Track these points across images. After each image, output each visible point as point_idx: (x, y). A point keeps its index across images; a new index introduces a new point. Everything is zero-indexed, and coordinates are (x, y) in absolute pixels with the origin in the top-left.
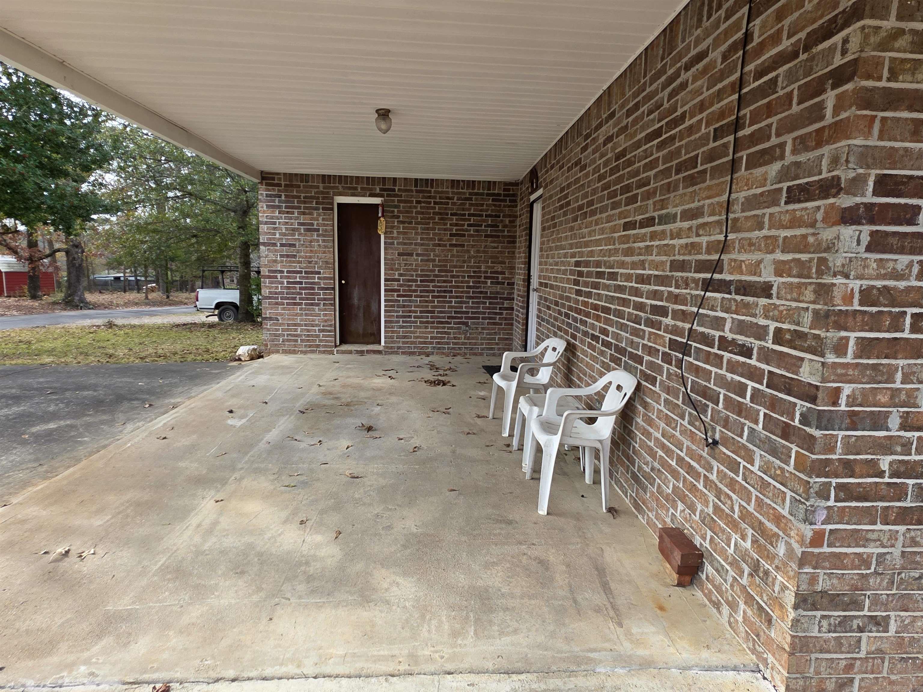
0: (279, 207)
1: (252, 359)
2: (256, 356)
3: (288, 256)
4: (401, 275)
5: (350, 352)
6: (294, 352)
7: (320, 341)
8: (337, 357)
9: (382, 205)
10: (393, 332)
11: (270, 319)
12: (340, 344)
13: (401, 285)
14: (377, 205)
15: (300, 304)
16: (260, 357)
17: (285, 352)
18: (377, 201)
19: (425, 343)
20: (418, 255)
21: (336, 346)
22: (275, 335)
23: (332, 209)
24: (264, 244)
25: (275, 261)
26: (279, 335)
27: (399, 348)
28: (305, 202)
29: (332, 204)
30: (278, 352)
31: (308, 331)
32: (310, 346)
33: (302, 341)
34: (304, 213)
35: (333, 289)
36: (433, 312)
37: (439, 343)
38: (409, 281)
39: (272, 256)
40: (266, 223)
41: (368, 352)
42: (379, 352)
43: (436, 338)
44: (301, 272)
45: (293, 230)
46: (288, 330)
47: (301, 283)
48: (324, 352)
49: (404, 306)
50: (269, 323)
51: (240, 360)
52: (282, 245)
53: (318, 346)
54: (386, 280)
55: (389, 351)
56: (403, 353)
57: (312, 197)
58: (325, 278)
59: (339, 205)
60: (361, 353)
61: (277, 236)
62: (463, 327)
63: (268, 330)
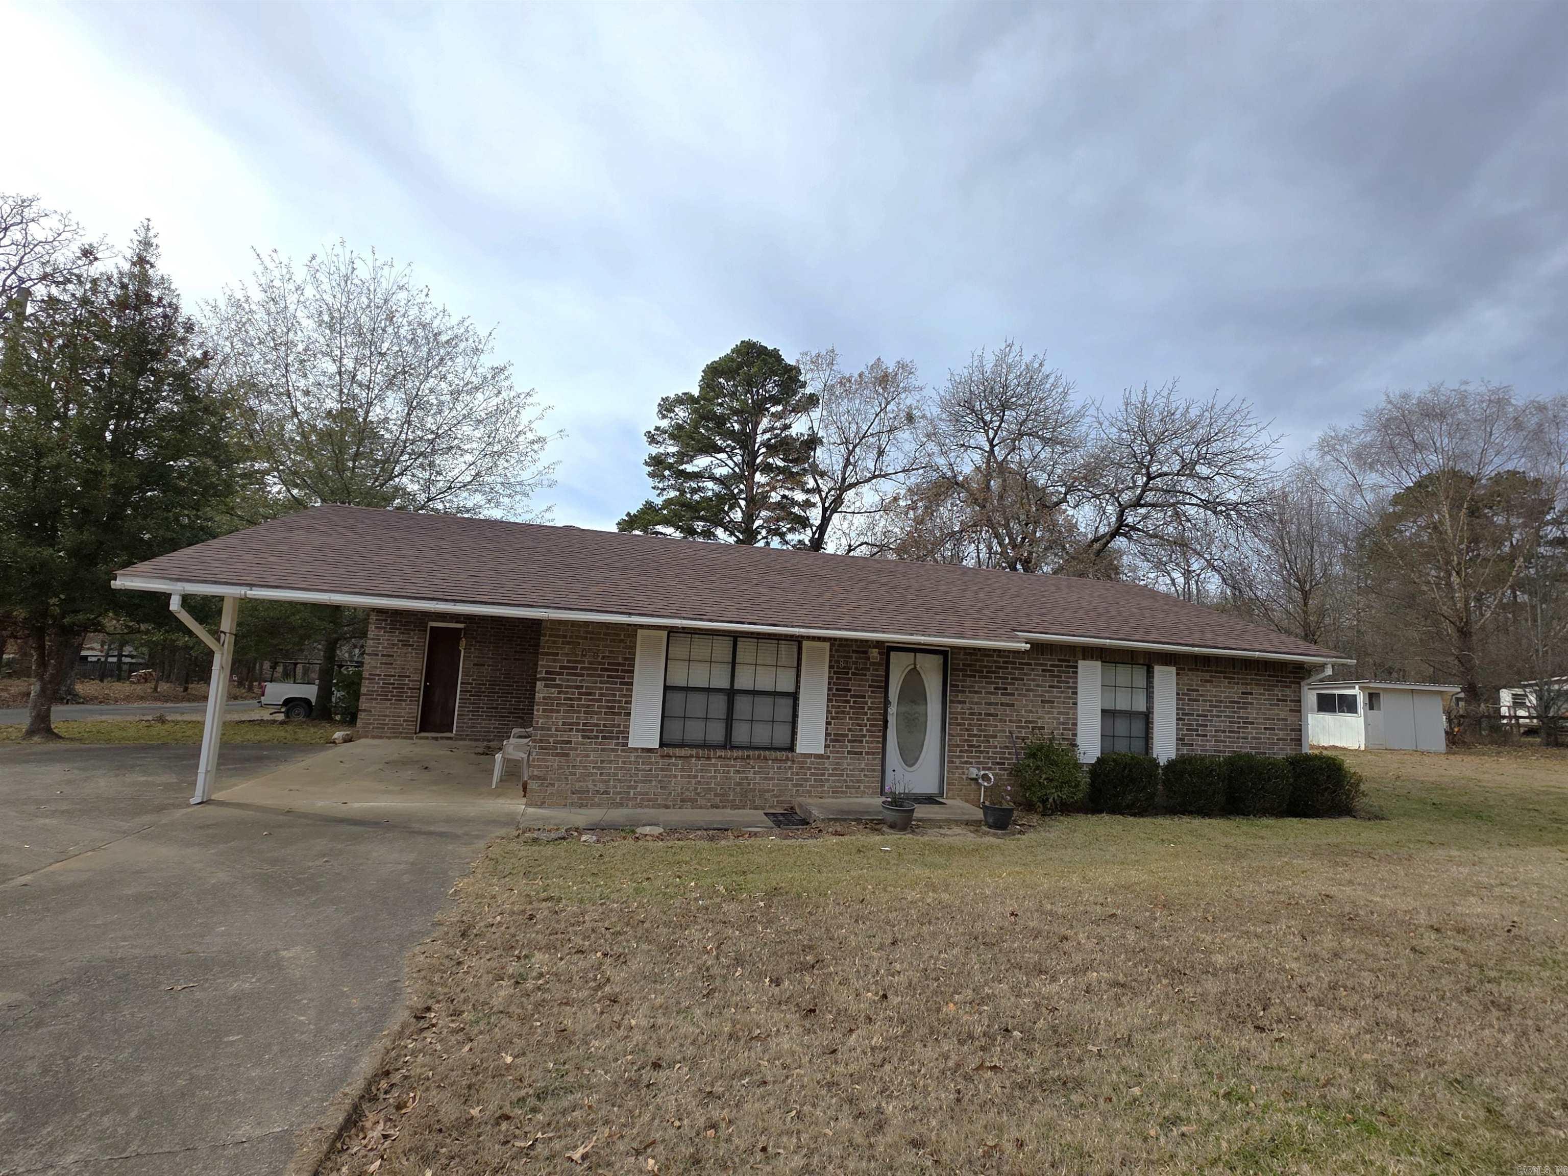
0: (385, 628)
1: (345, 741)
2: (348, 740)
3: (386, 664)
4: (473, 680)
5: (427, 738)
6: (381, 737)
7: (404, 729)
8: (415, 741)
9: (464, 629)
10: (464, 723)
11: (365, 711)
12: (420, 732)
13: (473, 688)
14: (461, 629)
15: (391, 700)
16: (350, 741)
17: (374, 737)
18: (461, 626)
19: (489, 732)
20: (489, 666)
21: (416, 733)
22: (367, 724)
23: (426, 631)
24: (369, 654)
25: (376, 667)
26: (370, 724)
27: (467, 735)
28: (404, 625)
29: (426, 627)
30: (367, 737)
31: (395, 721)
32: (394, 733)
33: (388, 728)
34: (403, 633)
35: (419, 689)
36: (497, 708)
37: (499, 732)
38: (480, 684)
39: (373, 663)
40: (373, 639)
41: (442, 738)
42: (450, 738)
43: (497, 728)
44: (394, 676)
45: (393, 644)
46: (378, 720)
47: (394, 684)
48: (405, 738)
49: (474, 704)
50: (363, 714)
51: (334, 742)
52: (383, 655)
53: (401, 733)
54: (462, 683)
55: (459, 738)
56: (470, 740)
57: (411, 622)
58: (413, 681)
59: (432, 628)
60: (436, 739)
61: (380, 649)
62: (520, 720)
63: (362, 719)
